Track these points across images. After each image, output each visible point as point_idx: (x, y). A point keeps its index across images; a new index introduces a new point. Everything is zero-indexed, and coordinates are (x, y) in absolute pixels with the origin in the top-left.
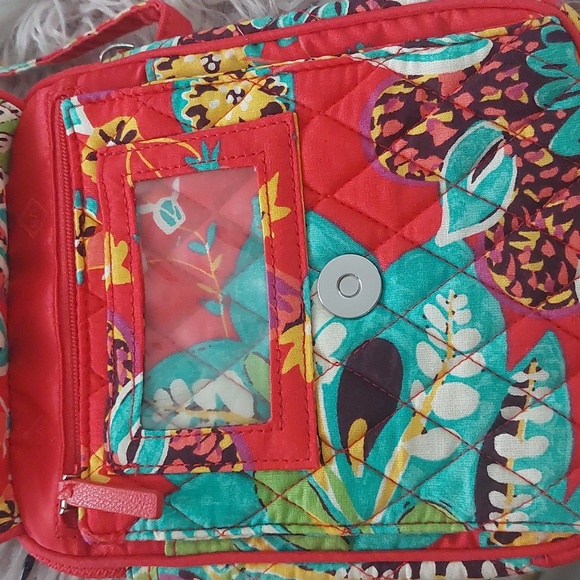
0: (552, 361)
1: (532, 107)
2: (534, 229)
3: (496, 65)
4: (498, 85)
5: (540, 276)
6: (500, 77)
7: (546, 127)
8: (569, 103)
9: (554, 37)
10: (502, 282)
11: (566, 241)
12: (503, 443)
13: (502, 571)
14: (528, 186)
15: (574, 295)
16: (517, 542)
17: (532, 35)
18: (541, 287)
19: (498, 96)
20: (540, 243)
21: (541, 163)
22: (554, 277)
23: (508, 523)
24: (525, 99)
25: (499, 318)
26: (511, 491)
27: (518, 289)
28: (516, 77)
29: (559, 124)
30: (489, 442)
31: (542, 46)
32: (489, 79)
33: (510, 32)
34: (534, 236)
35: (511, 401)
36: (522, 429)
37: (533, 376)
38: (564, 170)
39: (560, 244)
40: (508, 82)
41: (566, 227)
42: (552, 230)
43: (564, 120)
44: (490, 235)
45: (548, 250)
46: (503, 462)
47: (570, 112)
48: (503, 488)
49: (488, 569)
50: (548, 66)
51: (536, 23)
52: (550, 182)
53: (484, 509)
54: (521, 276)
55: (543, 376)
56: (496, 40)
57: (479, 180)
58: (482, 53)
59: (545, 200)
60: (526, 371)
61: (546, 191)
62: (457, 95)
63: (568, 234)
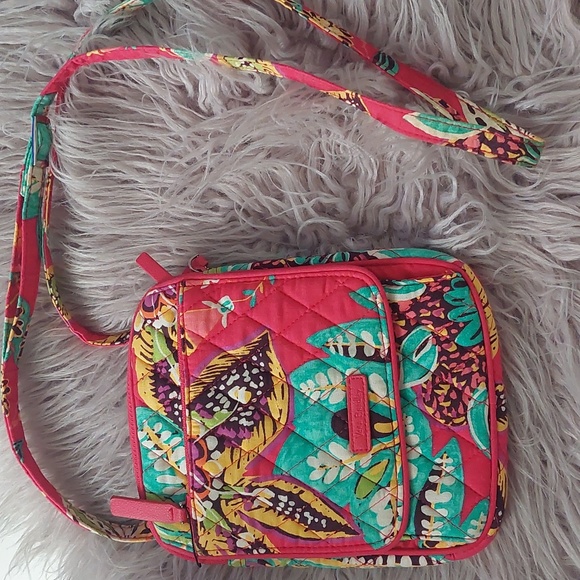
0: (455, 453)
1: (446, 320)
2: (447, 383)
3: (428, 298)
4: (429, 309)
5: (449, 409)
6: (430, 305)
7: (454, 331)
8: (466, 319)
9: (458, 285)
10: (430, 411)
11: (463, 391)
12: (430, 495)
13: (430, 562)
14: (444, 361)
15: (466, 420)
16: (437, 546)
17: (446, 283)
18: (450, 414)
19: (429, 314)
20: (449, 391)
21: (450, 350)
22: (456, 410)
23: (432, 537)
24: (442, 316)
25: (429, 432)
26: (432, 520)
27: (438, 415)
28: (438, 305)
29: (460, 330)
30: (422, 493)
31: (452, 289)
32: (424, 305)
33: (435, 281)
34: (446, 388)
35: (433, 473)
36: (439, 487)
37: (444, 461)
38: (462, 354)
39: (460, 393)
40: (434, 307)
41: (463, 384)
42: (456, 385)
43: (463, 328)
44: (425, 386)
45: (453, 395)
46: (429, 504)
47: (466, 323)
48: (428, 518)
49: (423, 561)
50: (455, 300)
51: (449, 277)
52: (454, 360)
53: (419, 529)
54: (440, 408)
55: (450, 461)
56: (428, 284)
57: (419, 356)
58: (421, 292)
59: (453, 369)
60: (442, 458)
61: (453, 365)
62: (408, 311)
63: (464, 387)
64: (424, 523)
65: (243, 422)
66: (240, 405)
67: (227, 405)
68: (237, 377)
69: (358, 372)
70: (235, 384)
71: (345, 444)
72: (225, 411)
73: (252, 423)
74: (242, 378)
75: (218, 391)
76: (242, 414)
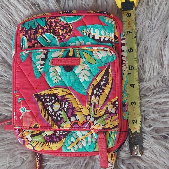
0: (82, 28)
1: (36, 29)
2: (58, 31)
3: (27, 35)
4: (31, 35)
5: (67, 30)
6: (29, 35)
7: (40, 27)
8: (36, 23)
9: (24, 25)
10: (67, 37)
11: (61, 25)
12: (97, 38)
13: (124, 39)
14: (50, 31)
15: (70, 24)
16: (117, 35)
17: (23, 29)
18: (69, 30)
19: (33, 35)
20: (61, 30)
21: (46, 28)
22: (67, 27)
23: (112, 37)
24: (34, 31)
25: (74, 38)
26: (105, 36)
27: (69, 34)
28: (30, 32)
29: (39, 25)
30: (96, 40)
31: (25, 27)
32: (30, 37)
33: (22, 33)
34: (60, 31)
35: (89, 36)
36: (94, 34)
37: (85, 32)
38: (48, 24)
39: (62, 26)
40: (30, 33)
41: (58, 25)
42: (59, 27)
43: (39, 24)
44: (59, 38)
45: (62, 28)
46: (100, 38)
47: (37, 23)
48: (105, 38)
49: (123, 42)
50: (29, 26)
51: (21, 28)
52: (50, 27)
53: (109, 41)
54: (66, 33)
55: (85, 30)
56: (22, 35)
57: (48, 40)
58: (25, 38)
59: (53, 28)
60: (84, 33)
61: (52, 28)
62: (32, 43)
63: (59, 24)
64: (107, 39)
65: (66, 106)
66: (60, 107)
67: (60, 112)
68: (50, 107)
69: (51, 61)
70: (52, 108)
71: (76, 67)
72: (62, 113)
73: (67, 103)
74: (50, 105)
75: (55, 116)
76: (64, 106)
